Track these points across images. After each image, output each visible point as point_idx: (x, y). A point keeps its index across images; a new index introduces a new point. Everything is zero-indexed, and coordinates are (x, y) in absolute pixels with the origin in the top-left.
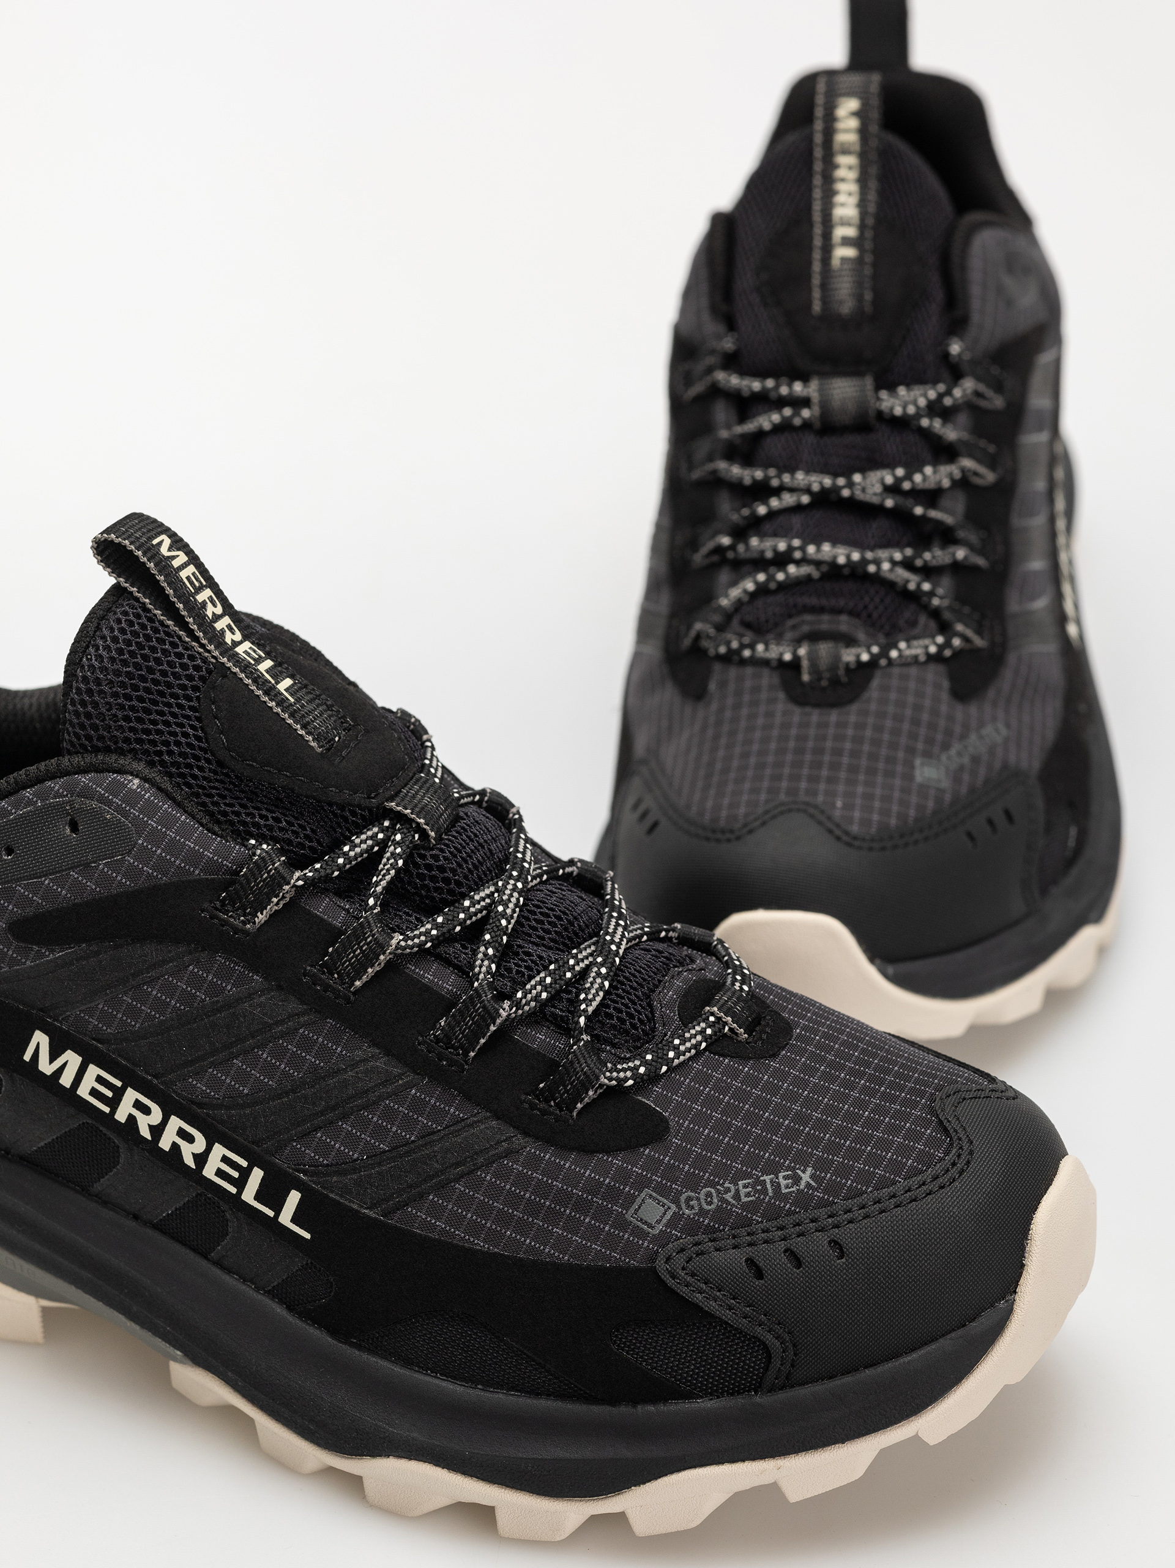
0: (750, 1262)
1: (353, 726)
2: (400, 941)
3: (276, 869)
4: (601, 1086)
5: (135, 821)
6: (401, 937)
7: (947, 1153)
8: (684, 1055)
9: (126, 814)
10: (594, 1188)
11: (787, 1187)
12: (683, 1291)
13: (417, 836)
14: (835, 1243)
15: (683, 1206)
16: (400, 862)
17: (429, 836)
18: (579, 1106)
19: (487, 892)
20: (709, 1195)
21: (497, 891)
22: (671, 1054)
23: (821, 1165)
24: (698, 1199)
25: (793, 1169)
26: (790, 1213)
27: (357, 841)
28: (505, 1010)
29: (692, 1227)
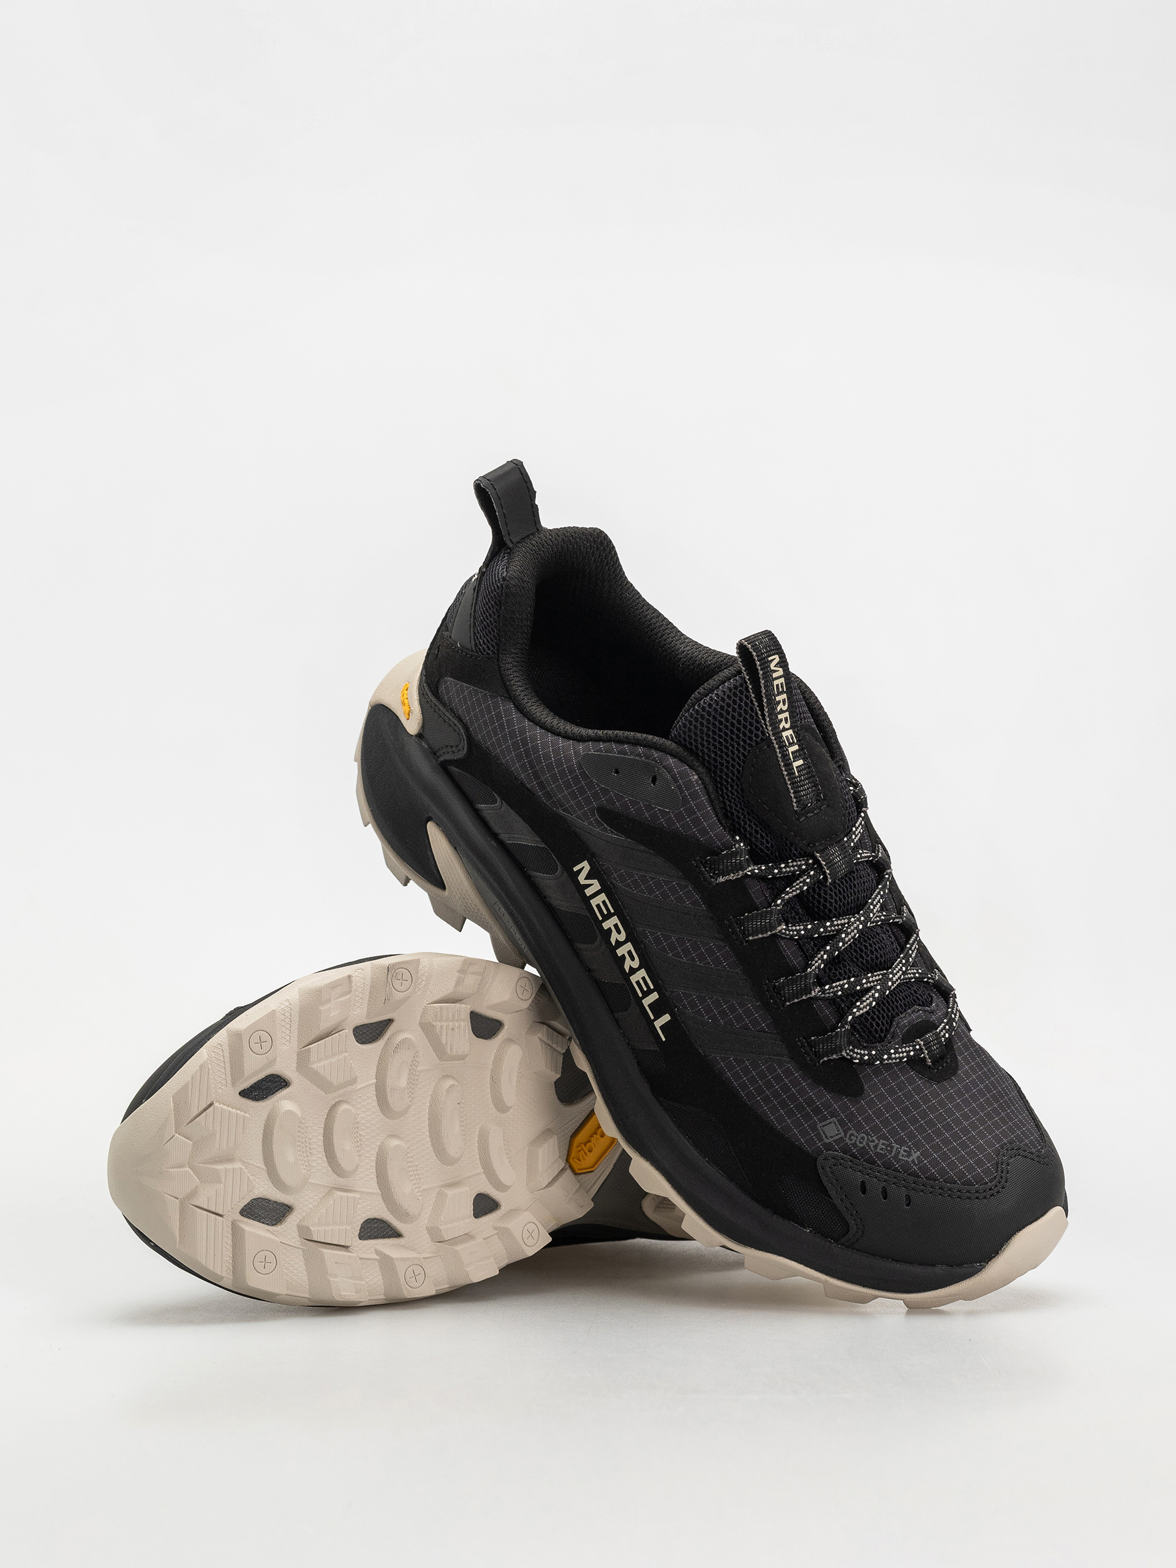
0: (863, 1183)
1: (823, 800)
2: (783, 929)
3: (740, 861)
4: (841, 1055)
5: (684, 797)
6: (784, 927)
7: (991, 1181)
8: (892, 1060)
9: (682, 792)
10: (810, 1102)
11: (903, 1156)
12: (824, 1179)
13: (822, 877)
14: (908, 1197)
15: (848, 1136)
16: (805, 888)
17: (827, 880)
18: (826, 1059)
19: (843, 921)
20: (863, 1138)
21: (848, 923)
22: (886, 1057)
23: (925, 1154)
24: (857, 1137)
25: (911, 1148)
26: (896, 1170)
27: (791, 864)
28: (816, 992)
29: (846, 1150)
